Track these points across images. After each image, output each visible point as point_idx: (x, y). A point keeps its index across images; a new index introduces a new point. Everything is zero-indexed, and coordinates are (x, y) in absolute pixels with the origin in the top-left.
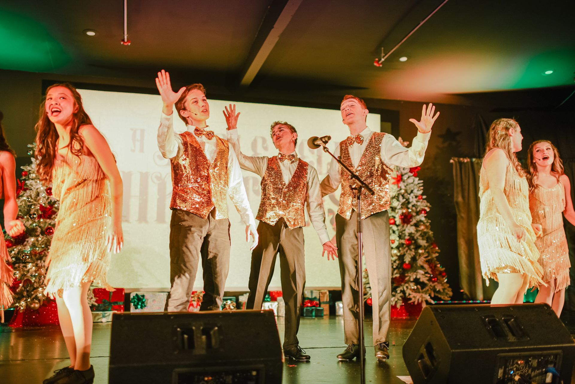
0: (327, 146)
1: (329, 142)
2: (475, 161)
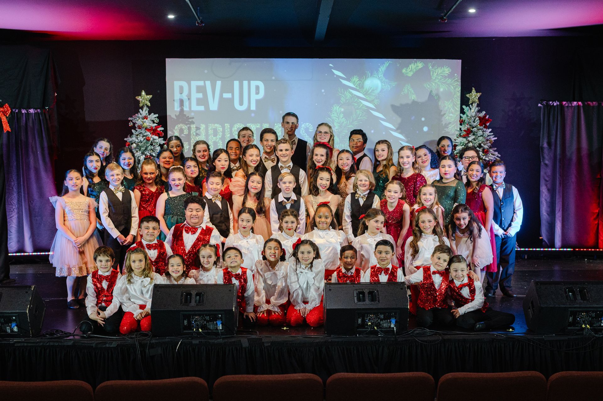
2: (566, 104)
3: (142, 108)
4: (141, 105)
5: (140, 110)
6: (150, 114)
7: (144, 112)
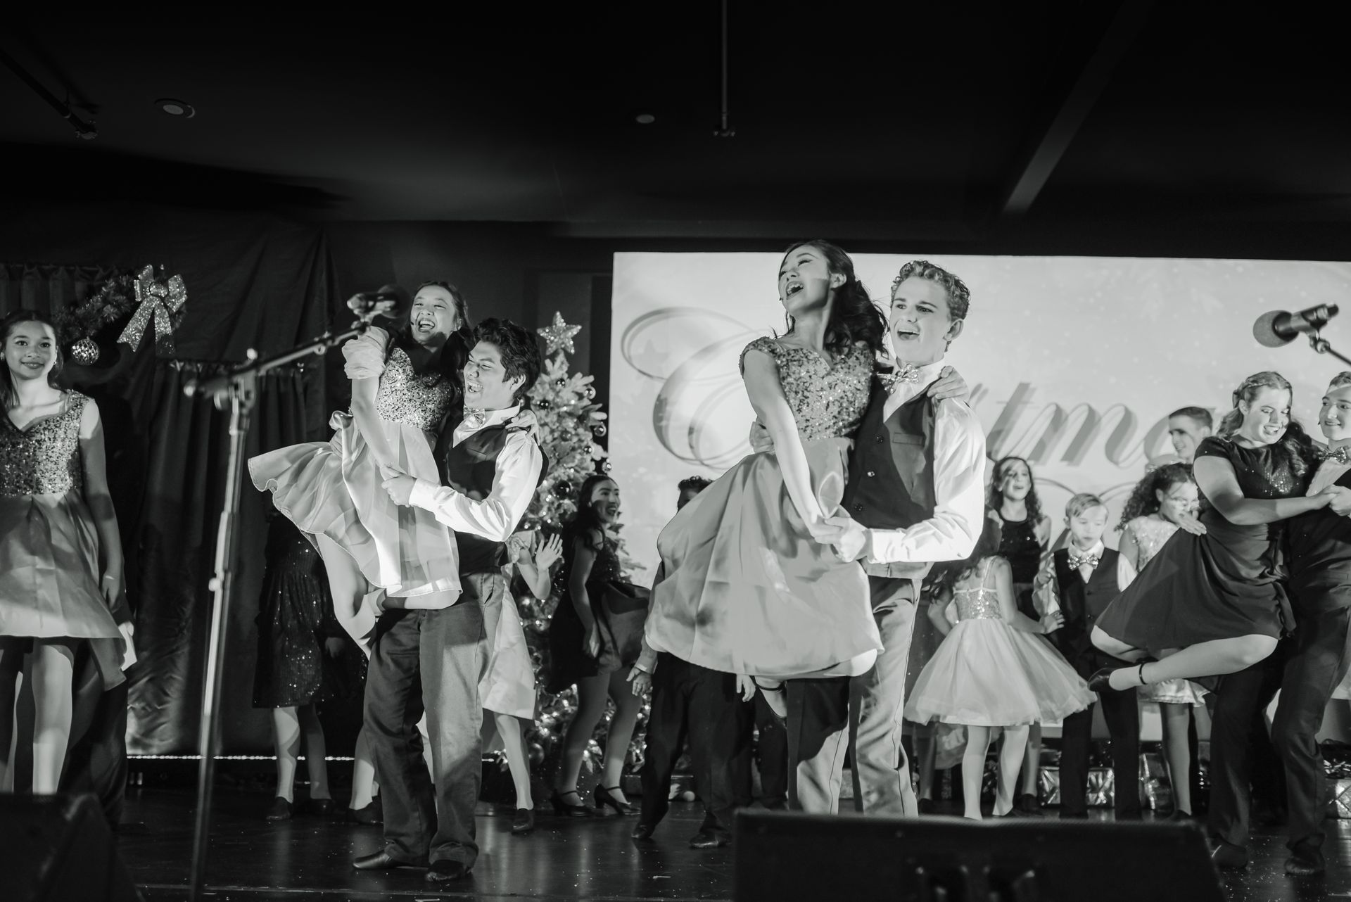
0: (1323, 333)
1: (1333, 323)
3: (553, 358)
4: (550, 351)
5: (548, 362)
6: (571, 374)
7: (557, 368)
